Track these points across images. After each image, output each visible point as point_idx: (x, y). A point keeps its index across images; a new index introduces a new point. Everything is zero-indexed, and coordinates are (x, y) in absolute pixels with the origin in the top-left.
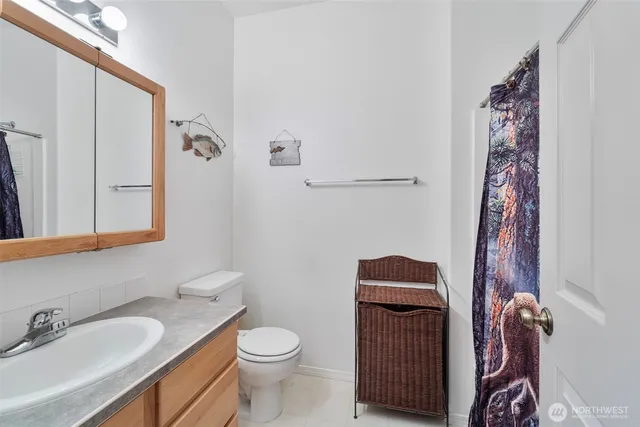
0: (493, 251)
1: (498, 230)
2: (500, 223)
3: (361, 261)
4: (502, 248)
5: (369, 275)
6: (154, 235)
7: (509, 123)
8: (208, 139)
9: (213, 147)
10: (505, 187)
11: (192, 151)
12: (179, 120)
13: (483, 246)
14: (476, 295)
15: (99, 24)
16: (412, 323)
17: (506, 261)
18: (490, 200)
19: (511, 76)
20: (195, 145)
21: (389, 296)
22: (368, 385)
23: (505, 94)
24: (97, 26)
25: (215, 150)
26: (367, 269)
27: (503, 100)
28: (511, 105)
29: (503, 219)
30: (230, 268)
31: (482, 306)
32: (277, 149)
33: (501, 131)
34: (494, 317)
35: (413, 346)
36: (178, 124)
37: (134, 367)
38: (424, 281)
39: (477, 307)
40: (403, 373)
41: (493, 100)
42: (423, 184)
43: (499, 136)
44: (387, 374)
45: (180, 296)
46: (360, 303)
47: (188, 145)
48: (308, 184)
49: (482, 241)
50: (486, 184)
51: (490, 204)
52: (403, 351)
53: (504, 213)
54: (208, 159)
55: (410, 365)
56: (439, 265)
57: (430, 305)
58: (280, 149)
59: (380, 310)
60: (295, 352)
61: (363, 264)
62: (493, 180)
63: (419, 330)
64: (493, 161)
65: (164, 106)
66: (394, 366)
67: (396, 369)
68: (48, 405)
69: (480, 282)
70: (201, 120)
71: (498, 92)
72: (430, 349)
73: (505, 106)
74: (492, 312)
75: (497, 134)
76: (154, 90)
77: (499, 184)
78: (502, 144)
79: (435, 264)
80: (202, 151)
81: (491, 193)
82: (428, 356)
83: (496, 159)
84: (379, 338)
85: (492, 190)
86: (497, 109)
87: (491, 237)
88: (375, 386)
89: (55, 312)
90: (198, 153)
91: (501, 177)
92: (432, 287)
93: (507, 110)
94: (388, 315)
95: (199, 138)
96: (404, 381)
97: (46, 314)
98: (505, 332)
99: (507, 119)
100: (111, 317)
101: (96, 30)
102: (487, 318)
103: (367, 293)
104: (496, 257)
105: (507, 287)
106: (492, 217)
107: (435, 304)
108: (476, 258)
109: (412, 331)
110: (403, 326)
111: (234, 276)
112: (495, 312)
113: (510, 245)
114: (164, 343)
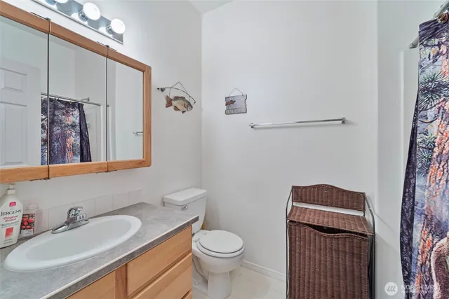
0: (421, 187)
1: (429, 166)
2: (430, 160)
3: (294, 187)
4: (433, 185)
5: (301, 199)
6: (145, 163)
7: (441, 58)
8: (183, 98)
9: (186, 104)
10: (437, 122)
11: (172, 108)
12: (163, 87)
13: (412, 181)
14: (405, 227)
15: (111, 31)
16: (338, 244)
17: (438, 197)
18: (419, 136)
19: (444, 10)
20: (174, 103)
21: (316, 218)
22: (297, 289)
23: (437, 29)
24: (110, 33)
25: (188, 106)
26: (299, 194)
27: (434, 36)
28: (444, 39)
29: (435, 156)
30: (200, 187)
31: (411, 239)
32: (230, 102)
33: (432, 67)
34: (423, 252)
35: (338, 264)
36: (162, 90)
37: (112, 251)
38: (352, 208)
39: (406, 239)
40: (329, 285)
41: (421, 37)
42: (350, 123)
43: (429, 72)
44: (314, 284)
45: (164, 204)
46: (291, 221)
47: (169, 104)
48: (252, 127)
49: (411, 176)
50: (415, 121)
51: (419, 140)
52: (329, 267)
53: (436, 149)
54: (183, 112)
55: (335, 280)
56: (367, 195)
57: (355, 231)
58: (233, 102)
59: (308, 229)
60: (238, 253)
61: (295, 190)
62: (422, 117)
63: (345, 252)
64: (421, 97)
65: (150, 79)
66: (320, 278)
67: (322, 280)
68: (58, 269)
69: (408, 215)
70: (178, 86)
71: (429, 28)
72: (356, 270)
73: (436, 41)
74: (420, 247)
75: (427, 71)
76: (144, 69)
77: (429, 120)
78: (433, 80)
79: (363, 194)
80: (179, 107)
81: (419, 130)
82: (353, 275)
83: (425, 95)
84: (307, 253)
85: (421, 127)
86: (426, 45)
87: (419, 173)
88: (304, 291)
89: (79, 209)
90: (176, 109)
91: (431, 113)
92: (360, 214)
93: (439, 45)
94: (315, 234)
95: (176, 98)
96: (329, 292)
97: (76, 210)
98: (436, 269)
99: (438, 54)
100: (117, 214)
101: (111, 36)
102: (416, 253)
103: (298, 214)
104: (426, 193)
105: (439, 224)
106: (421, 154)
107: (360, 230)
108: (405, 192)
109: (338, 251)
110: (328, 246)
111: (202, 192)
112: (424, 247)
113: (443, 182)
114: (136, 237)
